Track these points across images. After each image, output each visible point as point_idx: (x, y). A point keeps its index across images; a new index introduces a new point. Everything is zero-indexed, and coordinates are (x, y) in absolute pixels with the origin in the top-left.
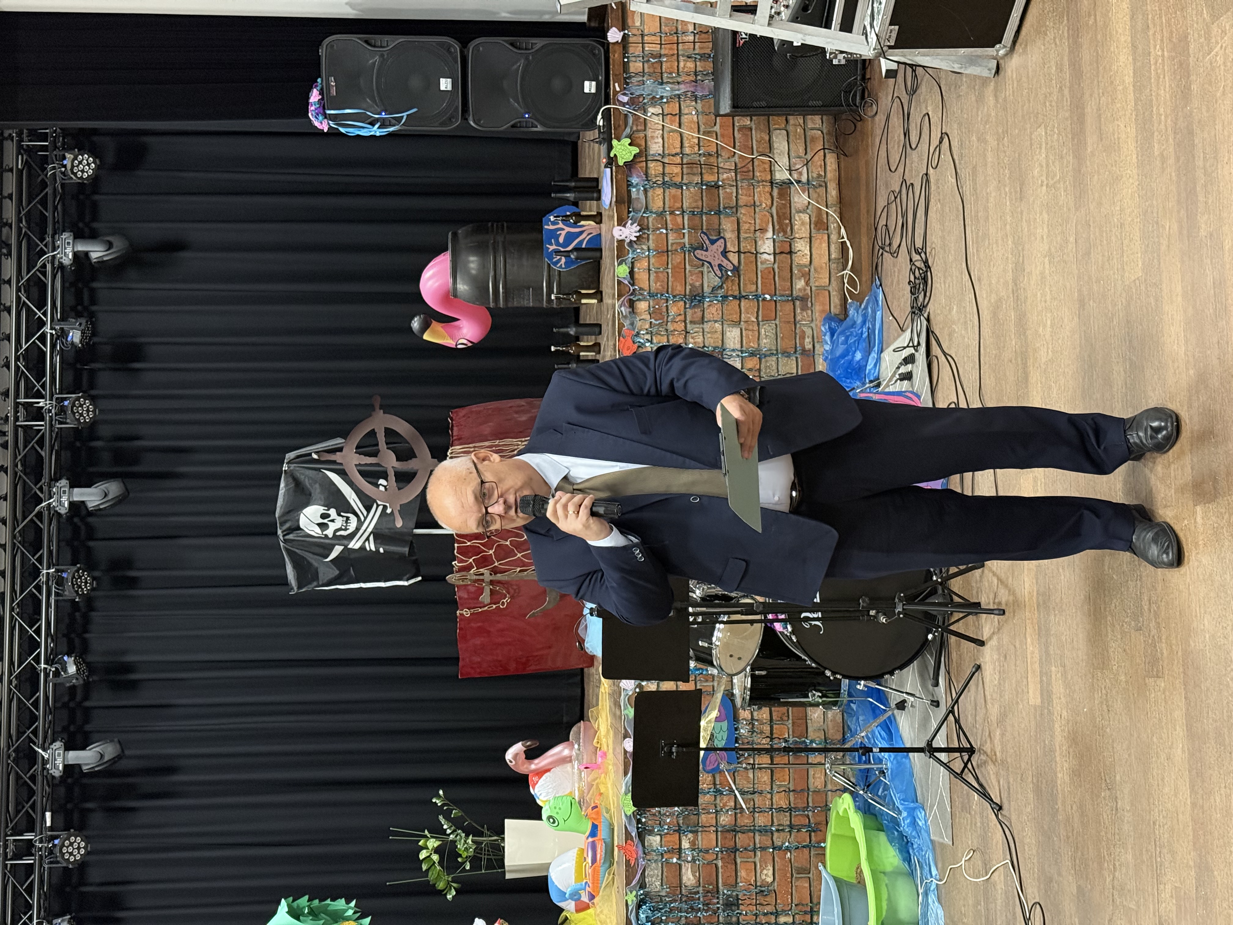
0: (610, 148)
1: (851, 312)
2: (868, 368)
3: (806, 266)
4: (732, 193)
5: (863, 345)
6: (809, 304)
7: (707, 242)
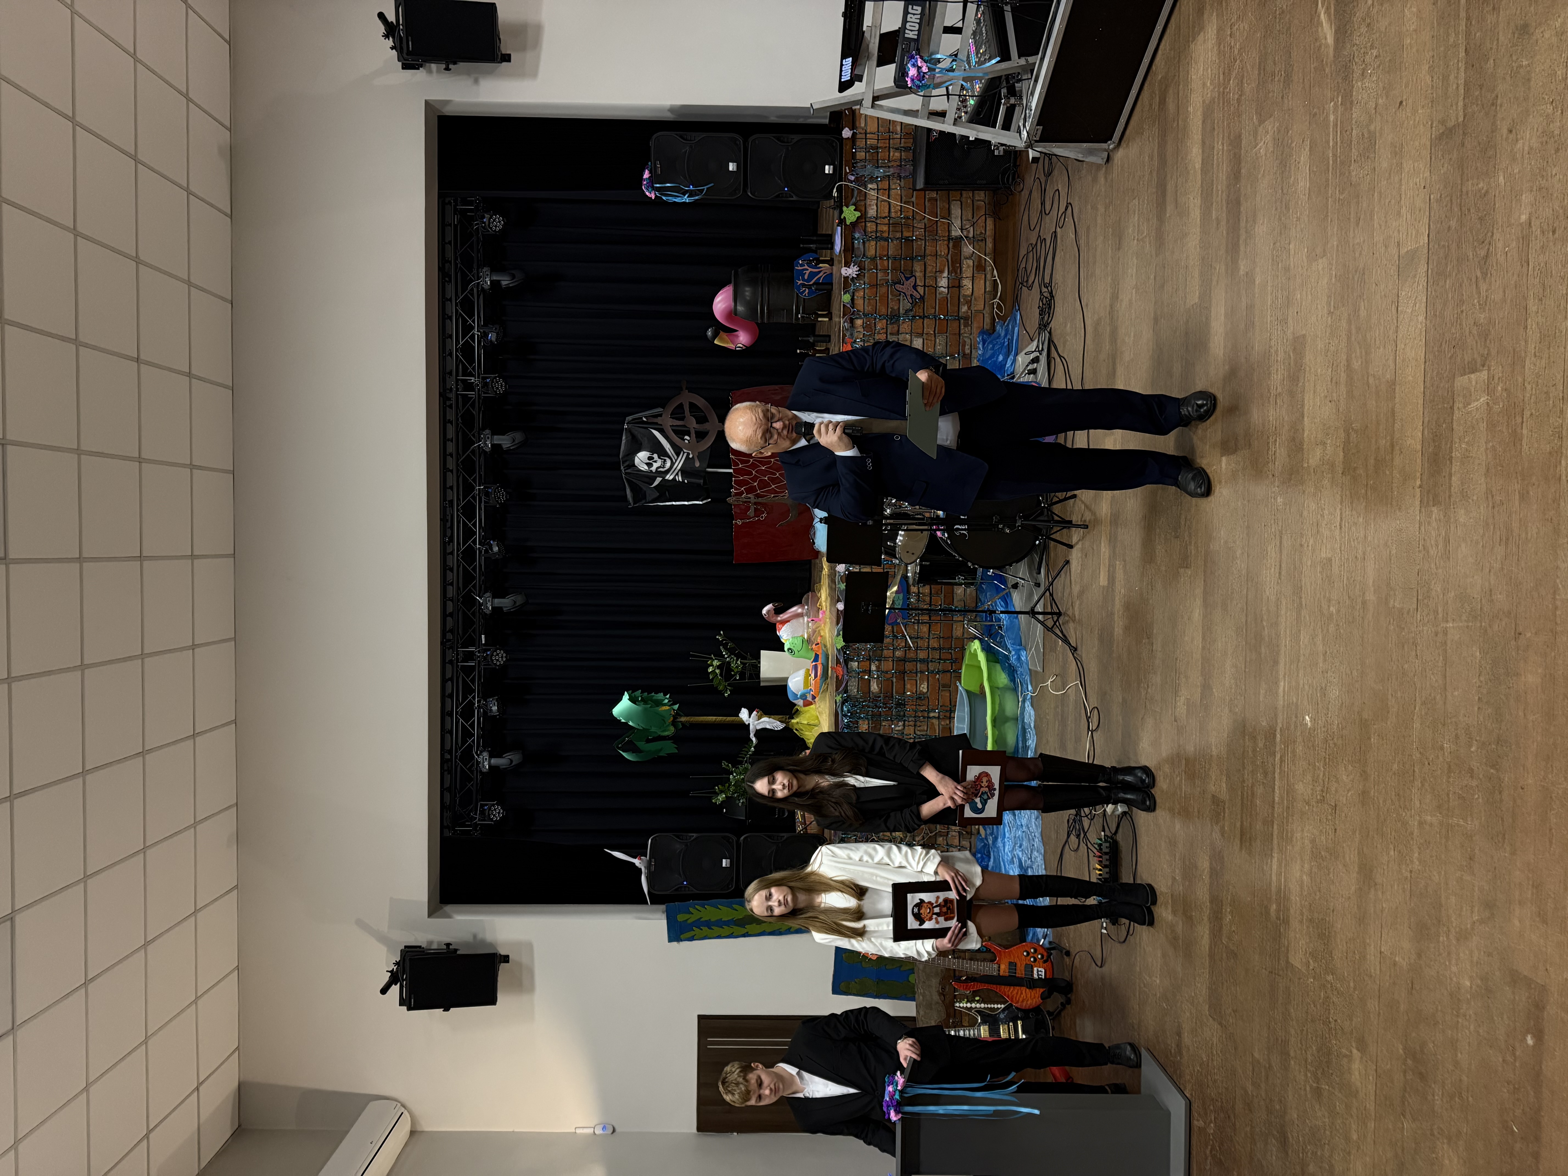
0: (841, 212)
1: (998, 328)
2: (1007, 366)
3: (969, 296)
4: (921, 245)
5: (1004, 350)
6: (970, 323)
7: (904, 279)
